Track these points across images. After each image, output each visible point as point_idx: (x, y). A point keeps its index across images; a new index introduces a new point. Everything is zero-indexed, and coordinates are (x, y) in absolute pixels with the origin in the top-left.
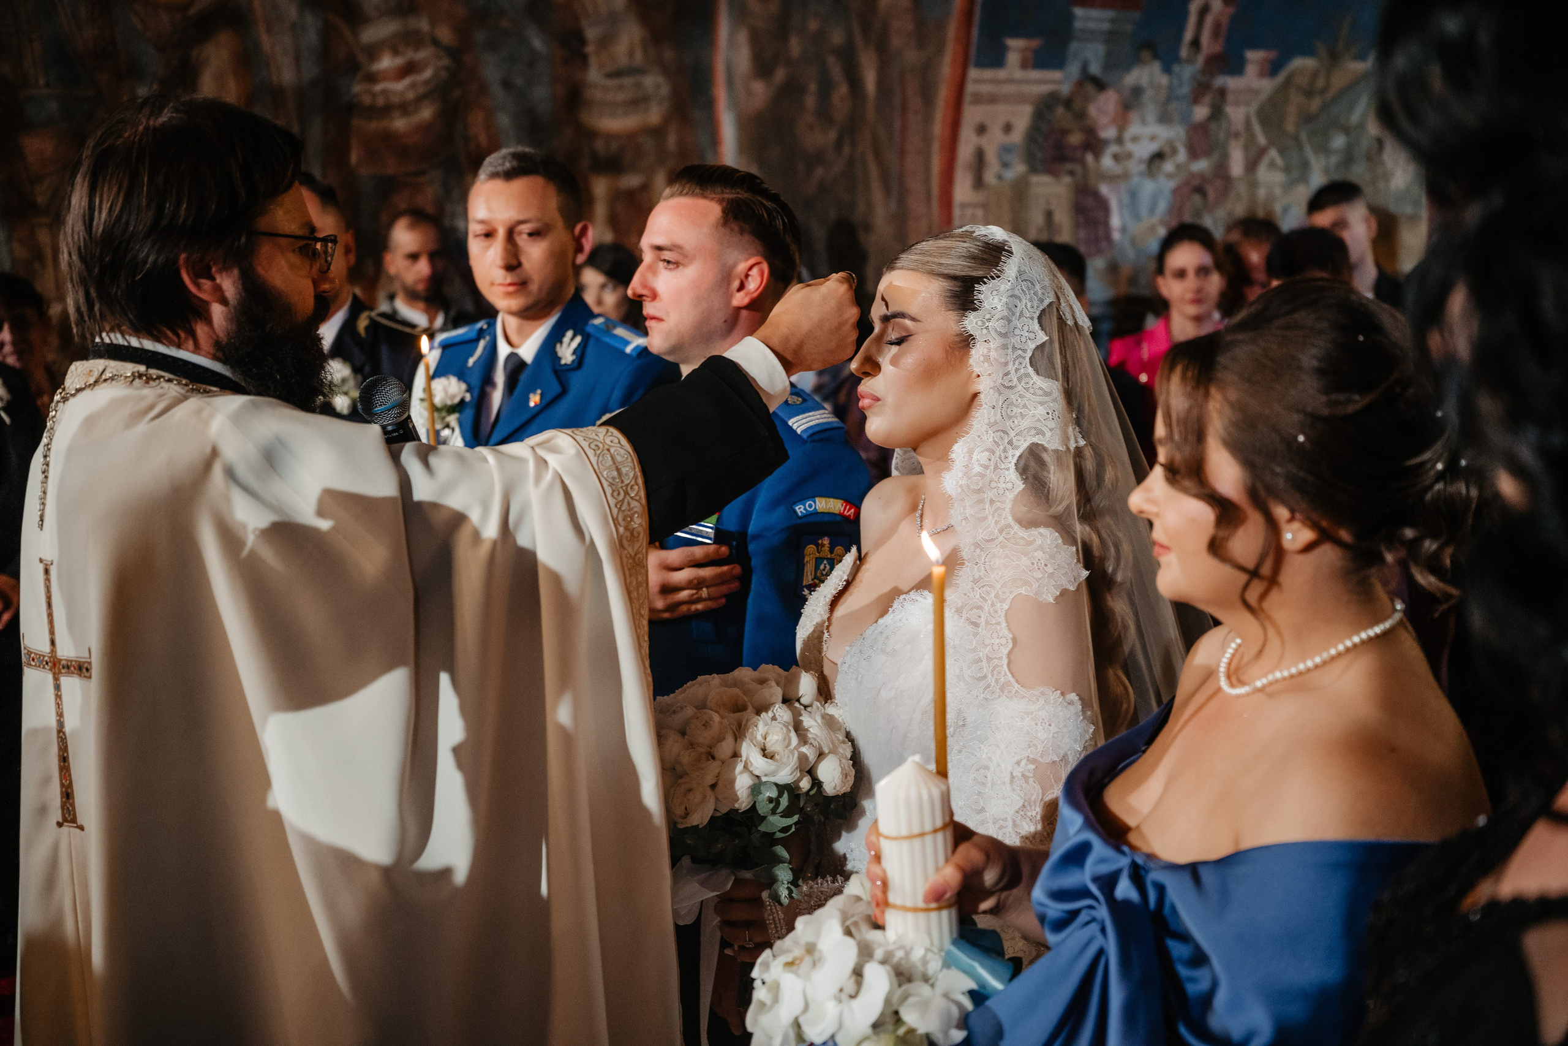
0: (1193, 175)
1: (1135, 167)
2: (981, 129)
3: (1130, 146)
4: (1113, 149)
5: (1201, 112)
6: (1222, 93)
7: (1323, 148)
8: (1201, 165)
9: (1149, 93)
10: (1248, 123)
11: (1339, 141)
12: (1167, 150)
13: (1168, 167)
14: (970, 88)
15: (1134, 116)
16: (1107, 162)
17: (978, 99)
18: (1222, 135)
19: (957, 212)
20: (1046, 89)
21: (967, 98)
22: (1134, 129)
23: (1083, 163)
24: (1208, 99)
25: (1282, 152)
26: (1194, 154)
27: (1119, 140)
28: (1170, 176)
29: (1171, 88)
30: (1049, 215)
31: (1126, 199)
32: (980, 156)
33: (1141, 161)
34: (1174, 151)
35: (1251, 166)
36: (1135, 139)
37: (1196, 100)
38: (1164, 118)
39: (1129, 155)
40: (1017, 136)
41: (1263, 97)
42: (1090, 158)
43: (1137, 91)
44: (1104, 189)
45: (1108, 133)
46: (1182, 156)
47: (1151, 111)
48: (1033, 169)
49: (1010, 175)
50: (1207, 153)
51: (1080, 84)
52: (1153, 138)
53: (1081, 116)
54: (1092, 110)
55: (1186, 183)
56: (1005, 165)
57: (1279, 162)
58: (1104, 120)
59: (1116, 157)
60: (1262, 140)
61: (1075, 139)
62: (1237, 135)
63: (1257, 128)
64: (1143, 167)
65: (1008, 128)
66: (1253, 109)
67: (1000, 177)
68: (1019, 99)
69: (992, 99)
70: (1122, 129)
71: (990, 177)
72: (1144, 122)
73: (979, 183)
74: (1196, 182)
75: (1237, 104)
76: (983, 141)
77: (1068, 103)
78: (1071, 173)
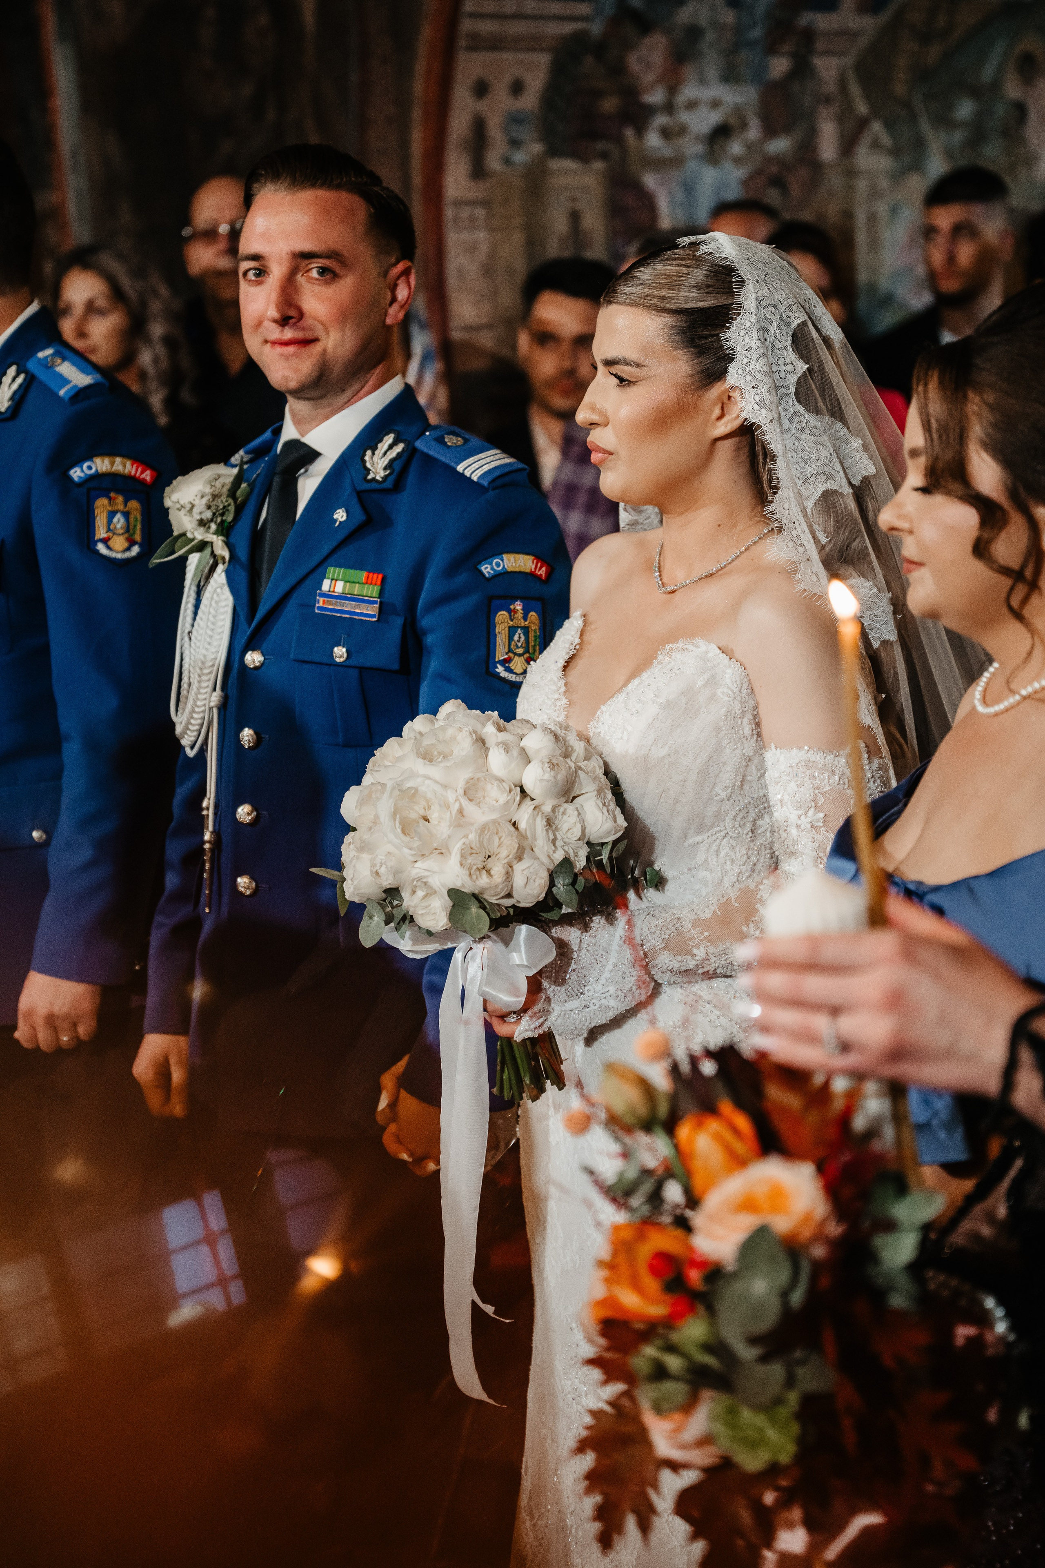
0: (770, 160)
1: (693, 148)
2: (481, 89)
3: (684, 117)
4: (661, 120)
5: (779, 66)
6: (809, 36)
7: (943, 121)
8: (780, 145)
9: (710, 36)
10: (843, 84)
11: (965, 109)
12: (733, 121)
13: (736, 148)
14: (467, 26)
15: (689, 71)
16: (653, 140)
17: (478, 43)
18: (807, 100)
19: (449, 213)
20: (569, 28)
21: (462, 42)
22: (689, 91)
23: (619, 140)
24: (787, 47)
25: (890, 125)
26: (770, 130)
27: (669, 108)
28: (738, 161)
29: (739, 29)
30: (575, 217)
31: (679, 195)
32: (479, 127)
33: (699, 139)
34: (744, 125)
35: (848, 146)
36: (692, 105)
37: (772, 49)
38: (730, 76)
39: (683, 130)
40: (530, 100)
41: (864, 41)
42: (629, 133)
43: (694, 33)
44: (650, 180)
45: (655, 97)
46: (754, 133)
47: (712, 66)
48: (553, 151)
49: (520, 157)
50: (787, 129)
51: (615, 22)
52: (715, 104)
53: (618, 70)
54: (633, 62)
55: (759, 172)
56: (515, 143)
57: (886, 140)
58: (648, 77)
59: (666, 133)
60: (862, 108)
61: (609, 105)
62: (827, 100)
63: (855, 89)
64: (699, 148)
65: (517, 88)
66: (849, 61)
67: (507, 161)
68: (533, 44)
69: (496, 44)
70: (673, 90)
71: (493, 161)
72: (703, 81)
73: (478, 171)
74: (774, 169)
75: (828, 53)
76: (482, 106)
77: (599, 49)
78: (604, 156)
